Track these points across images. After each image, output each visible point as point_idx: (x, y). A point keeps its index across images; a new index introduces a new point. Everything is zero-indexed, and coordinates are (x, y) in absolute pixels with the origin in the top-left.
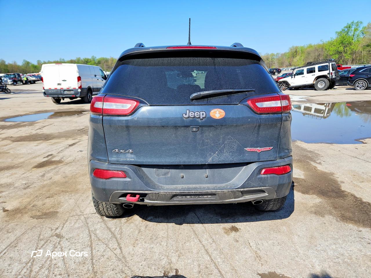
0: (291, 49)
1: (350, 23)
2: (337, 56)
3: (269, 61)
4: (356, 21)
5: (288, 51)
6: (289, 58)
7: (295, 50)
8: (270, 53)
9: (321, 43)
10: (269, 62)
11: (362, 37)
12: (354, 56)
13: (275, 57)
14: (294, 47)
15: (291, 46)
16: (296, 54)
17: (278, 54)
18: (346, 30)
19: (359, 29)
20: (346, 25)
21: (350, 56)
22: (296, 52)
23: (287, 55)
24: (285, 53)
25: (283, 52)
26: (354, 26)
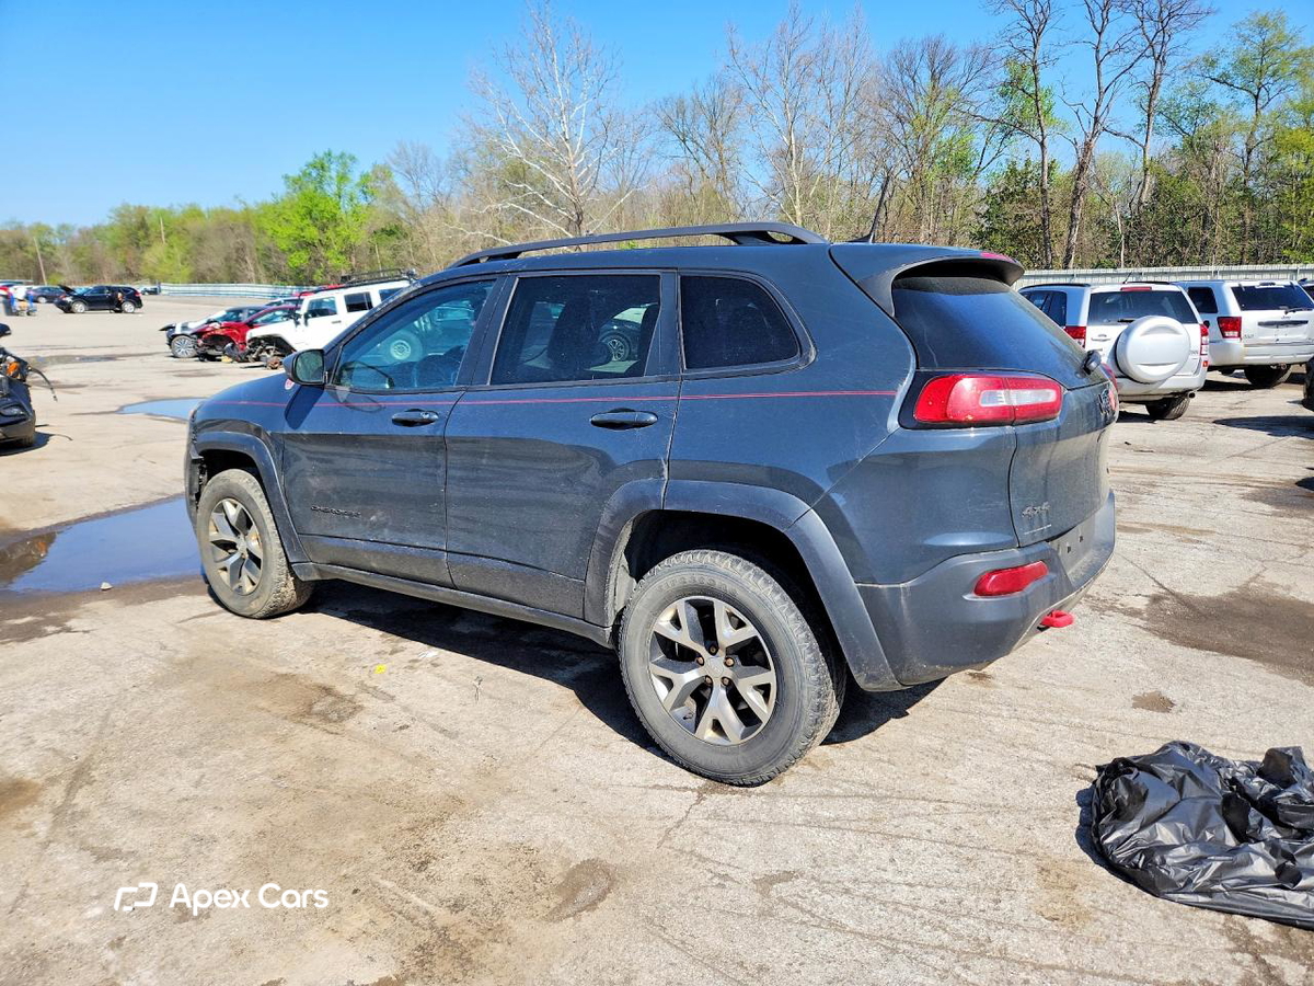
0: (121, 215)
1: (321, 155)
2: (304, 255)
3: (27, 252)
4: (336, 153)
5: (107, 222)
6: (115, 247)
7: (140, 220)
8: (27, 224)
9: (238, 207)
10: (30, 256)
11: (364, 203)
12: (353, 259)
13: (56, 241)
14: (132, 209)
15: (119, 205)
16: (147, 236)
17: (64, 227)
18: (314, 174)
19: (350, 176)
20: (310, 159)
21: (343, 258)
22: (143, 225)
23: (109, 235)
24: (95, 228)
25: (89, 224)
26: (333, 166)
